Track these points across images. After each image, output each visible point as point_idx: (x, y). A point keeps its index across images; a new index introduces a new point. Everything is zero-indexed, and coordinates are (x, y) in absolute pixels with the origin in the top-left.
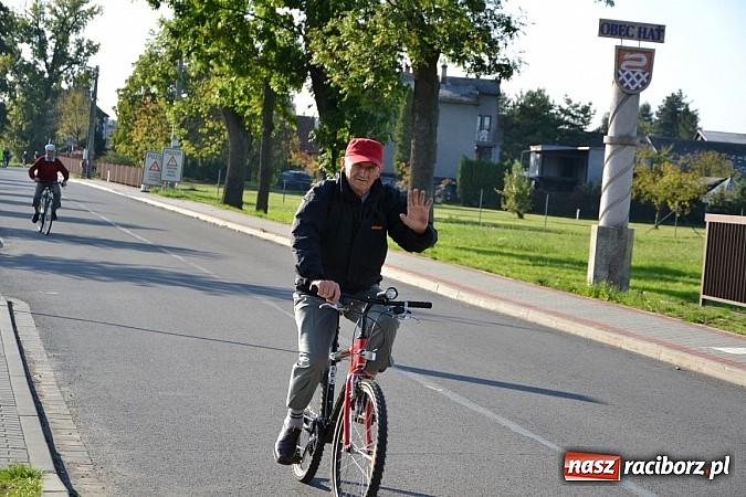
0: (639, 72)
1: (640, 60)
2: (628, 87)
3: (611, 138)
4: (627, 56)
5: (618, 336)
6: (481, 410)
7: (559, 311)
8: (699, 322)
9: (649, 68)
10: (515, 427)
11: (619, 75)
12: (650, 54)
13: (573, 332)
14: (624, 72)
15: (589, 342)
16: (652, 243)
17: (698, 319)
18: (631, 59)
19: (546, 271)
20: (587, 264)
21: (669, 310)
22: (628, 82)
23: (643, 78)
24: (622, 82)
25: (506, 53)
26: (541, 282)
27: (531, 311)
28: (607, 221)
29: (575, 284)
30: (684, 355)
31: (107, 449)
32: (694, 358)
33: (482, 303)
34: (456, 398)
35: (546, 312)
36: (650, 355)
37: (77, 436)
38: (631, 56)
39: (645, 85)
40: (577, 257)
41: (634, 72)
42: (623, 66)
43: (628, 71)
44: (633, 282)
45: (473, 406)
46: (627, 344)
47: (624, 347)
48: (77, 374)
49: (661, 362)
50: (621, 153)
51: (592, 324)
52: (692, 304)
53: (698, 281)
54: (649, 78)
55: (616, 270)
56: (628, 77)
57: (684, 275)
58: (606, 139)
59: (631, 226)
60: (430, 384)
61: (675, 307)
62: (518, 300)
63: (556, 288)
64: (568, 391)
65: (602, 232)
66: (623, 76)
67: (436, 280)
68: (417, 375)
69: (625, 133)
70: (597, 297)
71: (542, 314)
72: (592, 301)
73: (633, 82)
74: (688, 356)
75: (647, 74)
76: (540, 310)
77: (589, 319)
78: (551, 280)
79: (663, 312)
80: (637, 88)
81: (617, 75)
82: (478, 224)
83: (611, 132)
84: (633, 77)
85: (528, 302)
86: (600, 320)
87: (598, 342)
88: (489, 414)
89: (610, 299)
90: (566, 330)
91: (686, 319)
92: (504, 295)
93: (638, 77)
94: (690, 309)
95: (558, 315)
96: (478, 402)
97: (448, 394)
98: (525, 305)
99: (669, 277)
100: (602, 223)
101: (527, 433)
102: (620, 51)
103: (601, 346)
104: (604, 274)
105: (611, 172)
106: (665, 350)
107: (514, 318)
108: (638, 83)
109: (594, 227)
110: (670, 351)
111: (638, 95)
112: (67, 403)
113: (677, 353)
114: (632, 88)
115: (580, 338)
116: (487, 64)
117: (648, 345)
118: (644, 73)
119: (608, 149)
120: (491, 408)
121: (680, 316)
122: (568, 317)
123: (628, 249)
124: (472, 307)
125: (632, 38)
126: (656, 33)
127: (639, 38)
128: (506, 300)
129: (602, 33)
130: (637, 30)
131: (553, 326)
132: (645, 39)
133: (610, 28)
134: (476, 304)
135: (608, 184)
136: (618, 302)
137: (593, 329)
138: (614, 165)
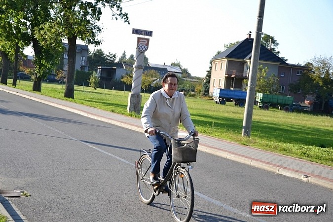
0: (144, 45)
1: (145, 42)
3: (136, 66)
4: (141, 40)
6: (110, 154)
7: (121, 121)
9: (148, 44)
10: (123, 160)
12: (148, 40)
13: (127, 128)
15: (134, 131)
19: (113, 108)
20: (127, 106)
22: (141, 49)
23: (146, 47)
24: (139, 48)
26: (113, 111)
27: (113, 121)
28: (134, 92)
29: (123, 112)
33: (96, 118)
34: (100, 150)
35: (118, 121)
39: (146, 50)
40: (125, 104)
42: (140, 44)
45: (106, 153)
50: (138, 71)
51: (134, 125)
54: (147, 47)
55: (136, 108)
56: (141, 47)
58: (134, 66)
59: (141, 94)
60: (90, 145)
62: (107, 117)
63: (118, 113)
65: (132, 96)
66: (140, 47)
67: (79, 110)
69: (140, 65)
70: (131, 116)
72: (130, 118)
73: (143, 49)
77: (132, 123)
78: (116, 111)
80: (144, 51)
81: (138, 46)
83: (135, 64)
84: (143, 47)
88: (113, 155)
89: (136, 117)
90: (125, 127)
92: (102, 115)
93: (144, 47)
97: (97, 149)
98: (110, 119)
100: (132, 93)
101: (127, 162)
102: (139, 38)
104: (133, 109)
105: (135, 77)
108: (144, 49)
109: (130, 94)
111: (144, 53)
114: (142, 50)
115: (130, 130)
119: (135, 69)
122: (125, 123)
123: (140, 101)
124: (92, 119)
125: (142, 34)
126: (150, 33)
127: (145, 35)
128: (103, 117)
129: (133, 33)
130: (144, 32)
131: (121, 126)
132: (147, 35)
133: (136, 31)
134: (94, 118)
135: (134, 81)
136: (138, 118)
137: (134, 127)
138: (136, 75)
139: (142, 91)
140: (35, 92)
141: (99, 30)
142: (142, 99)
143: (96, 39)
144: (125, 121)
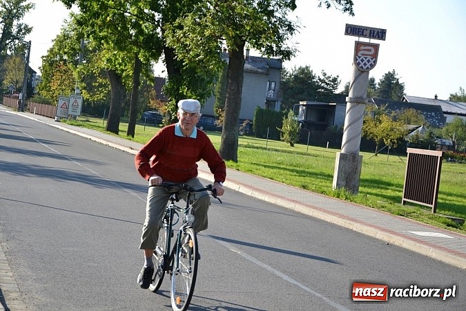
0: (369, 58)
1: (370, 50)
2: (362, 67)
3: (350, 98)
4: (362, 48)
5: (351, 222)
6: (265, 266)
7: (315, 205)
8: (401, 215)
9: (375, 56)
10: (285, 277)
11: (357, 60)
12: (376, 47)
13: (323, 219)
14: (360, 57)
15: (333, 225)
16: (374, 165)
17: (400, 213)
18: (364, 50)
19: (307, 180)
20: (333, 177)
21: (383, 207)
22: (362, 64)
23: (372, 62)
24: (359, 64)
25: (287, 44)
26: (304, 187)
27: (297, 205)
28: (346, 150)
29: (325, 189)
30: (391, 235)
31: (30, 282)
32: (397, 237)
33: (266, 198)
34: (249, 257)
35: (306, 205)
36: (370, 235)
37: (11, 274)
38: (365, 48)
39: (372, 66)
40: (327, 172)
41: (366, 58)
42: (359, 54)
43: (362, 57)
44: (361, 189)
45: (259, 263)
46: (356, 227)
47: (354, 229)
48: (12, 235)
49: (377, 239)
50: (356, 108)
51: (335, 214)
52: (397, 204)
53: (401, 189)
54: (375, 62)
55: (351, 182)
56: (362, 60)
57: (393, 185)
58: (347, 99)
59: (361, 153)
60: (233, 248)
61: (386, 205)
62: (289, 198)
63: (313, 191)
64: (318, 255)
65: (343, 157)
66: (359, 60)
67: (238, 183)
68: (225, 243)
69: (359, 96)
70: (338, 197)
71: (304, 207)
72: (335, 200)
73: (365, 65)
74: (394, 236)
75: (374, 59)
76: (303, 205)
77: (333, 210)
78: (310, 186)
79: (379, 208)
80: (368, 68)
81: (355, 59)
82: (265, 149)
83: (350, 95)
84: (366, 61)
85: (295, 199)
86: (340, 212)
87: (339, 226)
88: (269, 268)
89: (346, 198)
90: (318, 217)
91: (393, 213)
92: (281, 195)
93: (369, 61)
94: (395, 207)
95: (314, 208)
96: (263, 260)
97: (244, 255)
98: (293, 201)
99: (382, 186)
100: (343, 151)
101: (292, 281)
102: (358, 44)
103: (340, 228)
104: (344, 183)
105: (350, 120)
106: (380, 232)
107: (287, 209)
108: (368, 65)
109: (338, 154)
110: (383, 233)
111: (368, 72)
112: (5, 253)
113: (387, 234)
114: (365, 68)
115: (326, 222)
116: (275, 49)
117: (369, 228)
118: (372, 59)
119: (348, 105)
120: (270, 264)
121: (389, 211)
122: (320, 209)
123: (359, 168)
124: (260, 201)
125: (365, 36)
126: (381, 34)
127: (370, 37)
128: (281, 197)
129: (347, 33)
130: (368, 31)
131: (311, 215)
132: (374, 37)
133: (351, 30)
134: (263, 199)
135: (348, 127)
136: (351, 201)
137: (335, 217)
138: (351, 115)
139: (362, 149)
141: (290, 28)
143: (284, 46)
144: (321, 206)
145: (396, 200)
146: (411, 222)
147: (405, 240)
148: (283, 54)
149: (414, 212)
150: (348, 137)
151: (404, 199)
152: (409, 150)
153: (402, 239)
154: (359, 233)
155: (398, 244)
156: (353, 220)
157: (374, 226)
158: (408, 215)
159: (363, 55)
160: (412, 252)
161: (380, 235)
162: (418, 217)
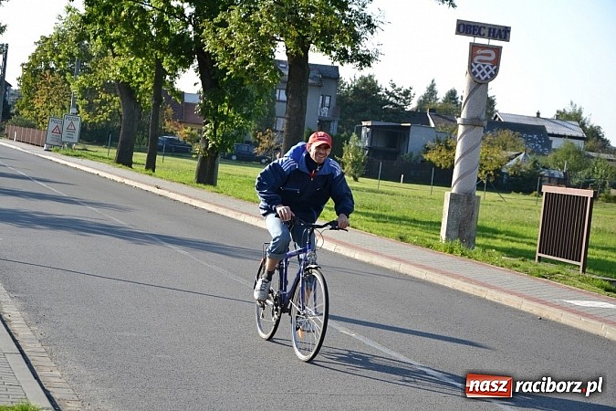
0: (488, 65)
1: (489, 55)
2: (479, 78)
3: (464, 119)
4: (479, 51)
5: (482, 288)
7: (426, 264)
8: (543, 277)
9: (497, 62)
11: (472, 67)
12: (498, 50)
13: (441, 283)
14: (476, 64)
15: (458, 293)
16: (495, 208)
17: (541, 273)
18: (482, 54)
19: (403, 229)
20: (440, 224)
21: (515, 266)
22: (479, 74)
23: (492, 70)
24: (475, 73)
25: (366, 45)
26: (402, 239)
27: (403, 264)
28: (458, 189)
29: (432, 241)
30: (543, 306)
32: (552, 309)
33: (357, 256)
35: (415, 265)
36: (513, 306)
37: (58, 373)
38: (482, 52)
39: (493, 76)
41: (484, 65)
42: (476, 60)
43: (480, 64)
44: (479, 241)
46: (490, 295)
47: (488, 298)
48: (41, 314)
49: (524, 312)
50: (471, 133)
51: (458, 277)
52: (530, 261)
53: (535, 242)
54: (496, 71)
55: (465, 230)
56: (479, 69)
58: (459, 121)
59: (478, 193)
61: (519, 263)
62: (388, 254)
63: (415, 244)
65: (454, 198)
66: (475, 68)
69: (475, 116)
70: (451, 252)
71: (413, 267)
72: (448, 257)
73: (483, 74)
74: (547, 308)
75: (495, 67)
77: (452, 271)
78: (409, 238)
79: (510, 268)
80: (487, 79)
81: (470, 67)
83: (464, 115)
84: (484, 69)
85: (396, 256)
86: (462, 273)
87: (466, 293)
89: (463, 254)
90: (435, 281)
91: (531, 274)
92: (375, 250)
93: (488, 70)
94: (531, 265)
95: (427, 268)
96: (388, 346)
97: (361, 338)
98: (395, 259)
100: (454, 190)
102: (473, 47)
103: (468, 296)
104: (455, 233)
105: (463, 148)
106: (525, 301)
107: (388, 270)
108: (487, 75)
109: (447, 194)
110: (531, 303)
111: (487, 85)
112: (40, 341)
113: (537, 304)
114: (483, 78)
115: (448, 288)
116: (350, 53)
117: (510, 296)
118: (492, 67)
119: (461, 129)
121: (526, 271)
122: (436, 271)
123: (475, 213)
124: (349, 259)
125: (483, 36)
126: (503, 33)
127: (489, 37)
128: (377, 254)
129: (459, 31)
130: (487, 30)
131: (424, 277)
132: (494, 38)
133: (465, 28)
134: (352, 256)
135: (460, 158)
136: (469, 258)
137: (459, 281)
138: (465, 142)
139: (480, 186)
140: (202, 185)
141: (370, 25)
142: (481, 206)
143: (362, 49)
144: (433, 265)
145: (528, 255)
146: (559, 286)
147: (564, 313)
148: (361, 60)
149: (559, 273)
150: (460, 172)
151: (538, 254)
152: (546, 189)
153: (559, 311)
154: (495, 303)
155: (554, 319)
156: (483, 285)
157: (516, 294)
158: (551, 276)
159: (479, 61)
160: (576, 329)
161: (526, 306)
162: (564, 279)
